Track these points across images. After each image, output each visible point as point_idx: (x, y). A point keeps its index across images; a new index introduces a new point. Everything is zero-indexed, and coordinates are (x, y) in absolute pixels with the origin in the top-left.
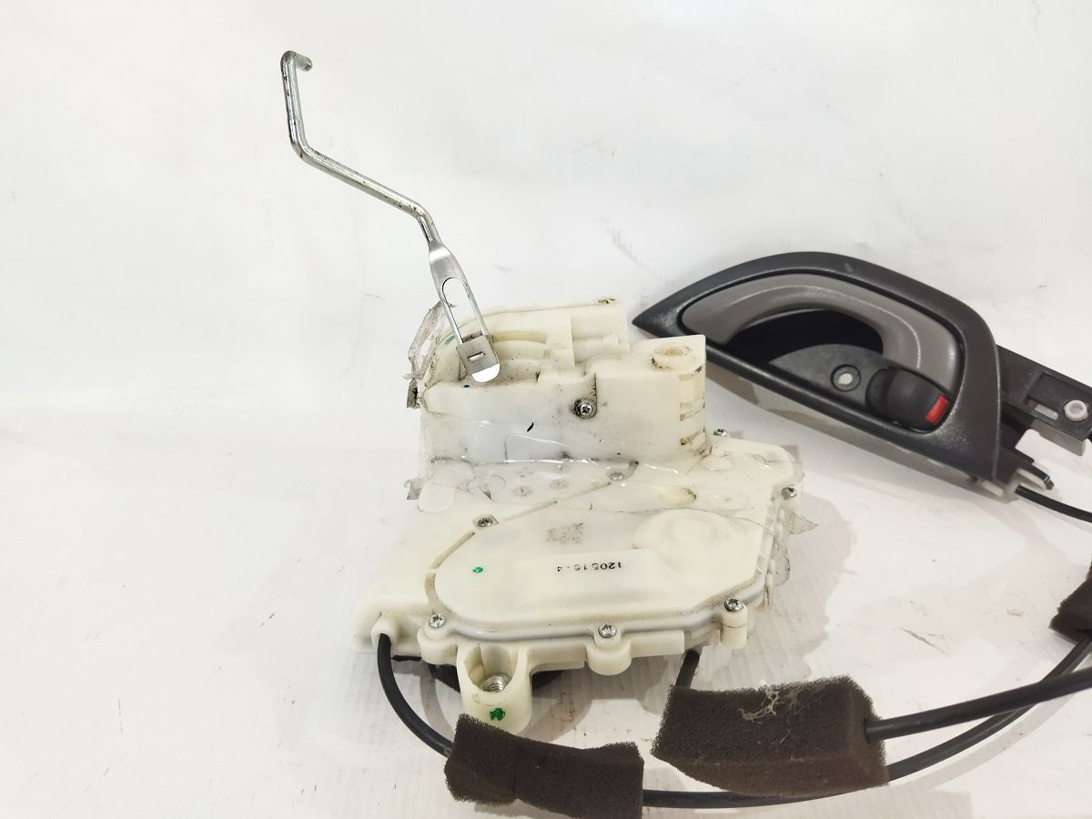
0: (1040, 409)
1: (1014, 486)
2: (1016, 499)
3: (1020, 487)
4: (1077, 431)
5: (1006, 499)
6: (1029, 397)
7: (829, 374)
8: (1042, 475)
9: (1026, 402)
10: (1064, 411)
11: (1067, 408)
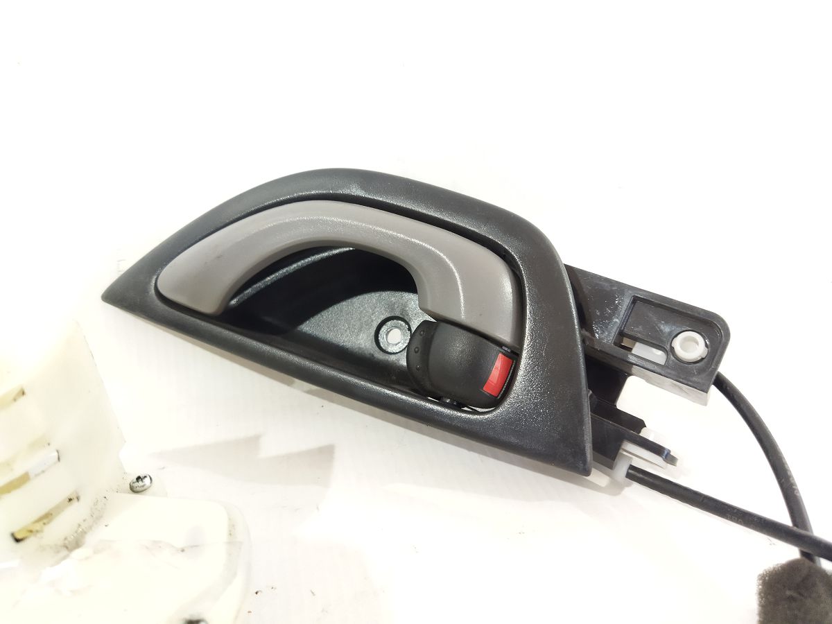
0: (640, 350)
1: (621, 469)
2: (628, 485)
3: (632, 467)
4: (695, 379)
5: (615, 488)
6: (621, 334)
7: (373, 333)
8: (657, 449)
9: (618, 343)
10: (672, 349)
11: (677, 344)
